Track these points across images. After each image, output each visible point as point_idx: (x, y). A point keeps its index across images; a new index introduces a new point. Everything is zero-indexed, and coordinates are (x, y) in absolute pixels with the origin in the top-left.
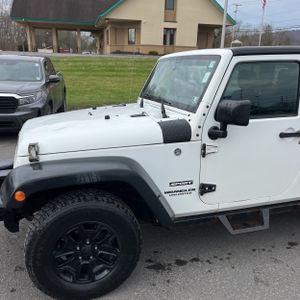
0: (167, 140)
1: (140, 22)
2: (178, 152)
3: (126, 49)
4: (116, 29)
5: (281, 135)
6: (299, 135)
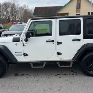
2: (16, 44)
5: (47, 41)
6: (53, 41)
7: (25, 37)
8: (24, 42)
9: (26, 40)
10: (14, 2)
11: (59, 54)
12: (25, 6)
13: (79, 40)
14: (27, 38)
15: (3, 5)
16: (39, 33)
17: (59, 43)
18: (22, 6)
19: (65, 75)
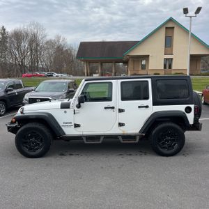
0: (62, 108)
1: (149, 56)
2: (65, 112)
3: (140, 73)
4: (134, 61)
5: (106, 108)
6: (113, 108)
7: (77, 103)
8: (76, 109)
9: (79, 106)
10: (35, 30)
11: (121, 125)
12: (59, 38)
13: (147, 107)
14: (79, 104)
15: (13, 36)
16: (94, 97)
17: (121, 111)
18: (53, 39)
19: (130, 155)
